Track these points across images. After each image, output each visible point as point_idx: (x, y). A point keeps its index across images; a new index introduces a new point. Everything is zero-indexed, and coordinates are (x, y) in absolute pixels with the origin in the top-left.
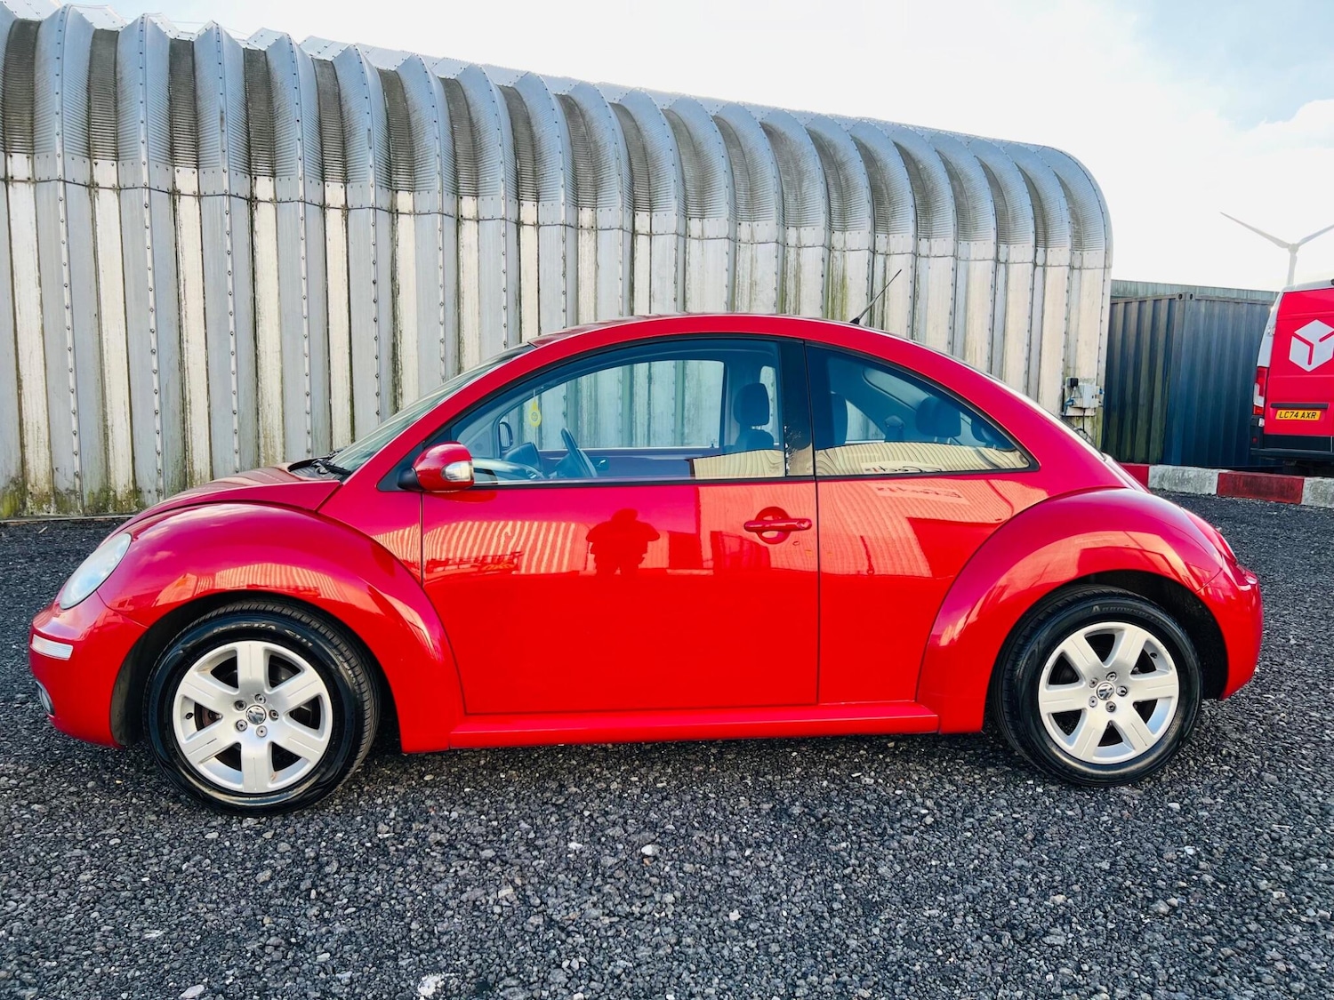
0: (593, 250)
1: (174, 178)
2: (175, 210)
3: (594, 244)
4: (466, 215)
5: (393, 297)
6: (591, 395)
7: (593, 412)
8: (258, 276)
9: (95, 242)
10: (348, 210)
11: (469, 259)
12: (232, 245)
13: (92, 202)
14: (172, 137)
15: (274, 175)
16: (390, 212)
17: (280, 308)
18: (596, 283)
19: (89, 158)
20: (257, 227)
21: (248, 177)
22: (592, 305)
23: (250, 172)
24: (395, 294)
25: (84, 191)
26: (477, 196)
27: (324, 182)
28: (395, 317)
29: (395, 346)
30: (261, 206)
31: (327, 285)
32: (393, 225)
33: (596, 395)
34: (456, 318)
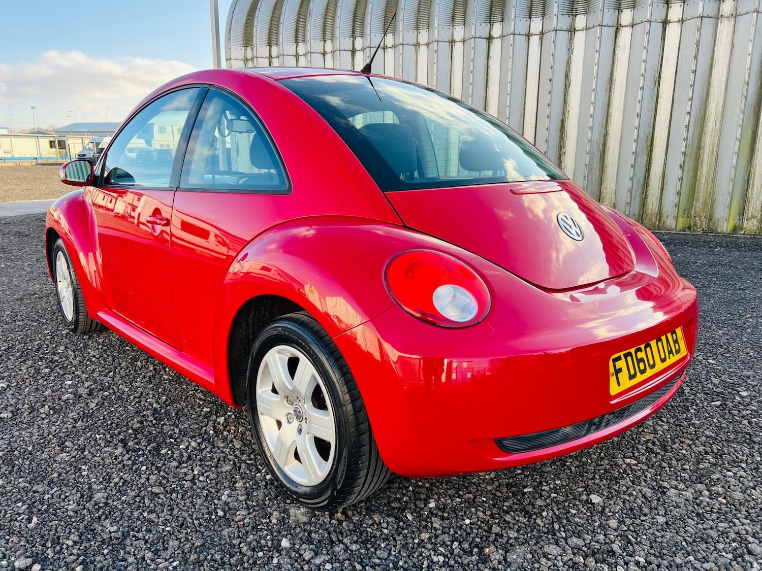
0: (731, 33)
1: (453, 33)
2: (452, 52)
3: (732, 29)
4: (623, 23)
5: (565, 88)
6: (713, 151)
7: (713, 165)
8: (489, 84)
9: (417, 75)
10: (543, 34)
11: (622, 56)
12: (474, 67)
13: (417, 53)
14: (454, 10)
15: (502, 21)
16: (570, 31)
17: (499, 101)
18: (730, 60)
19: (417, 30)
20: (491, 55)
21: (489, 24)
22: (724, 79)
23: (490, 21)
24: (567, 86)
25: (413, 48)
26: (634, 8)
27: (530, 18)
28: (565, 102)
29: (563, 121)
30: (494, 41)
31: (526, 85)
32: (571, 40)
33: (718, 151)
34: (607, 99)
